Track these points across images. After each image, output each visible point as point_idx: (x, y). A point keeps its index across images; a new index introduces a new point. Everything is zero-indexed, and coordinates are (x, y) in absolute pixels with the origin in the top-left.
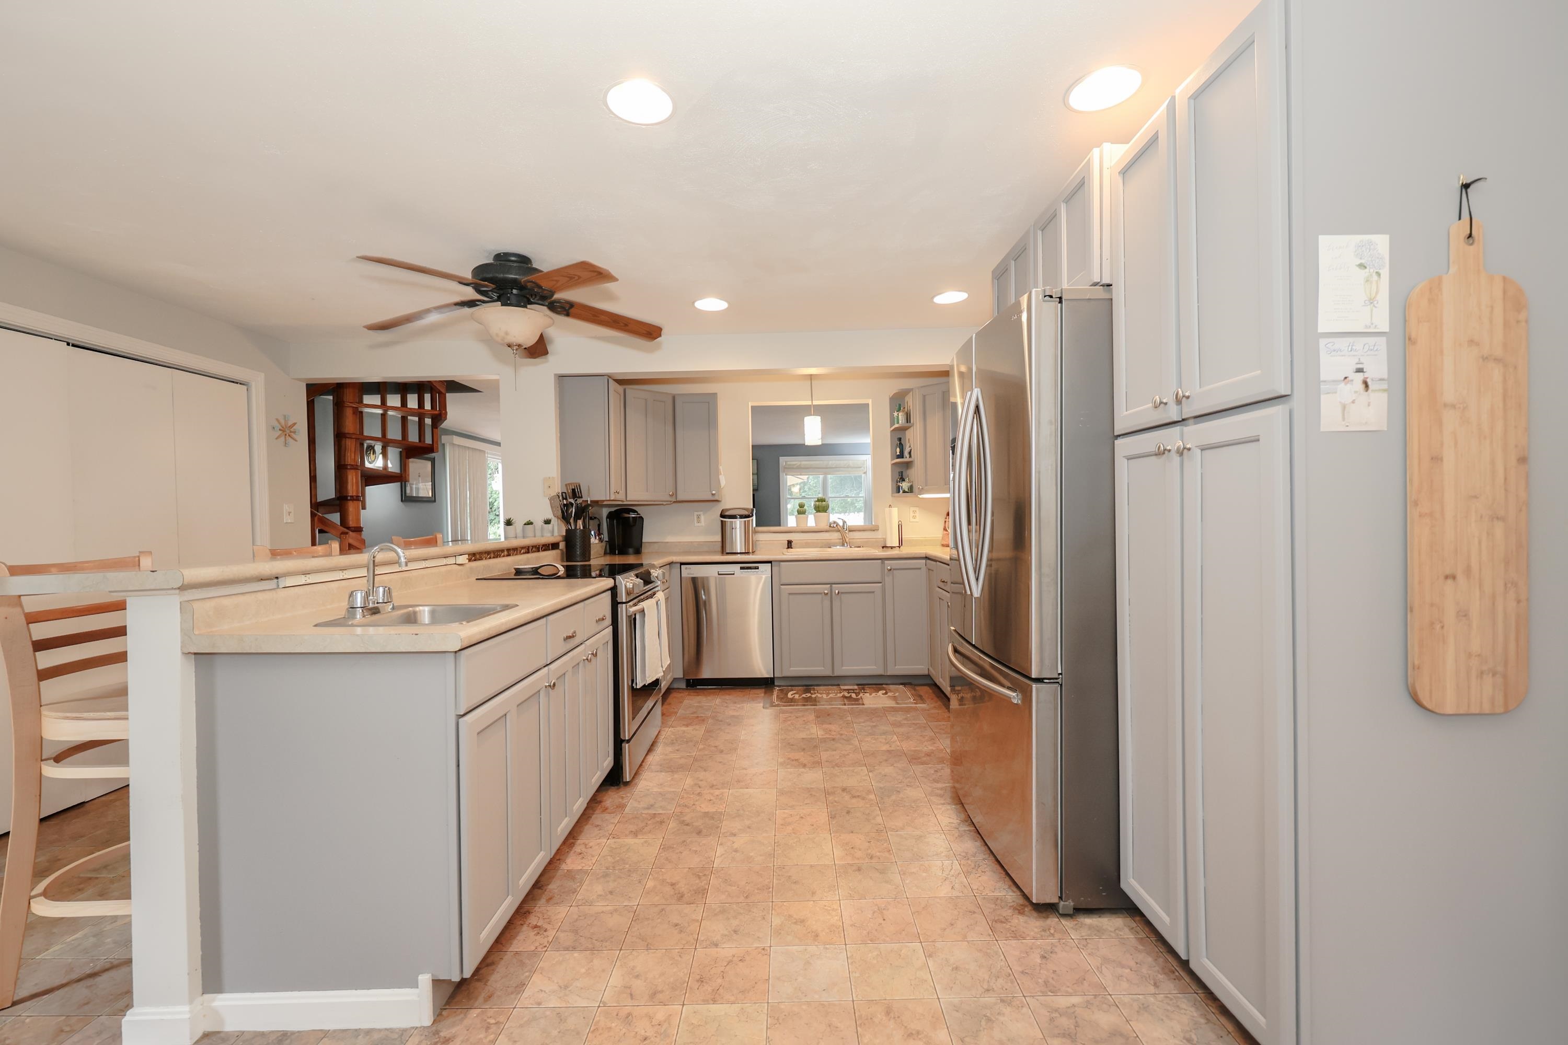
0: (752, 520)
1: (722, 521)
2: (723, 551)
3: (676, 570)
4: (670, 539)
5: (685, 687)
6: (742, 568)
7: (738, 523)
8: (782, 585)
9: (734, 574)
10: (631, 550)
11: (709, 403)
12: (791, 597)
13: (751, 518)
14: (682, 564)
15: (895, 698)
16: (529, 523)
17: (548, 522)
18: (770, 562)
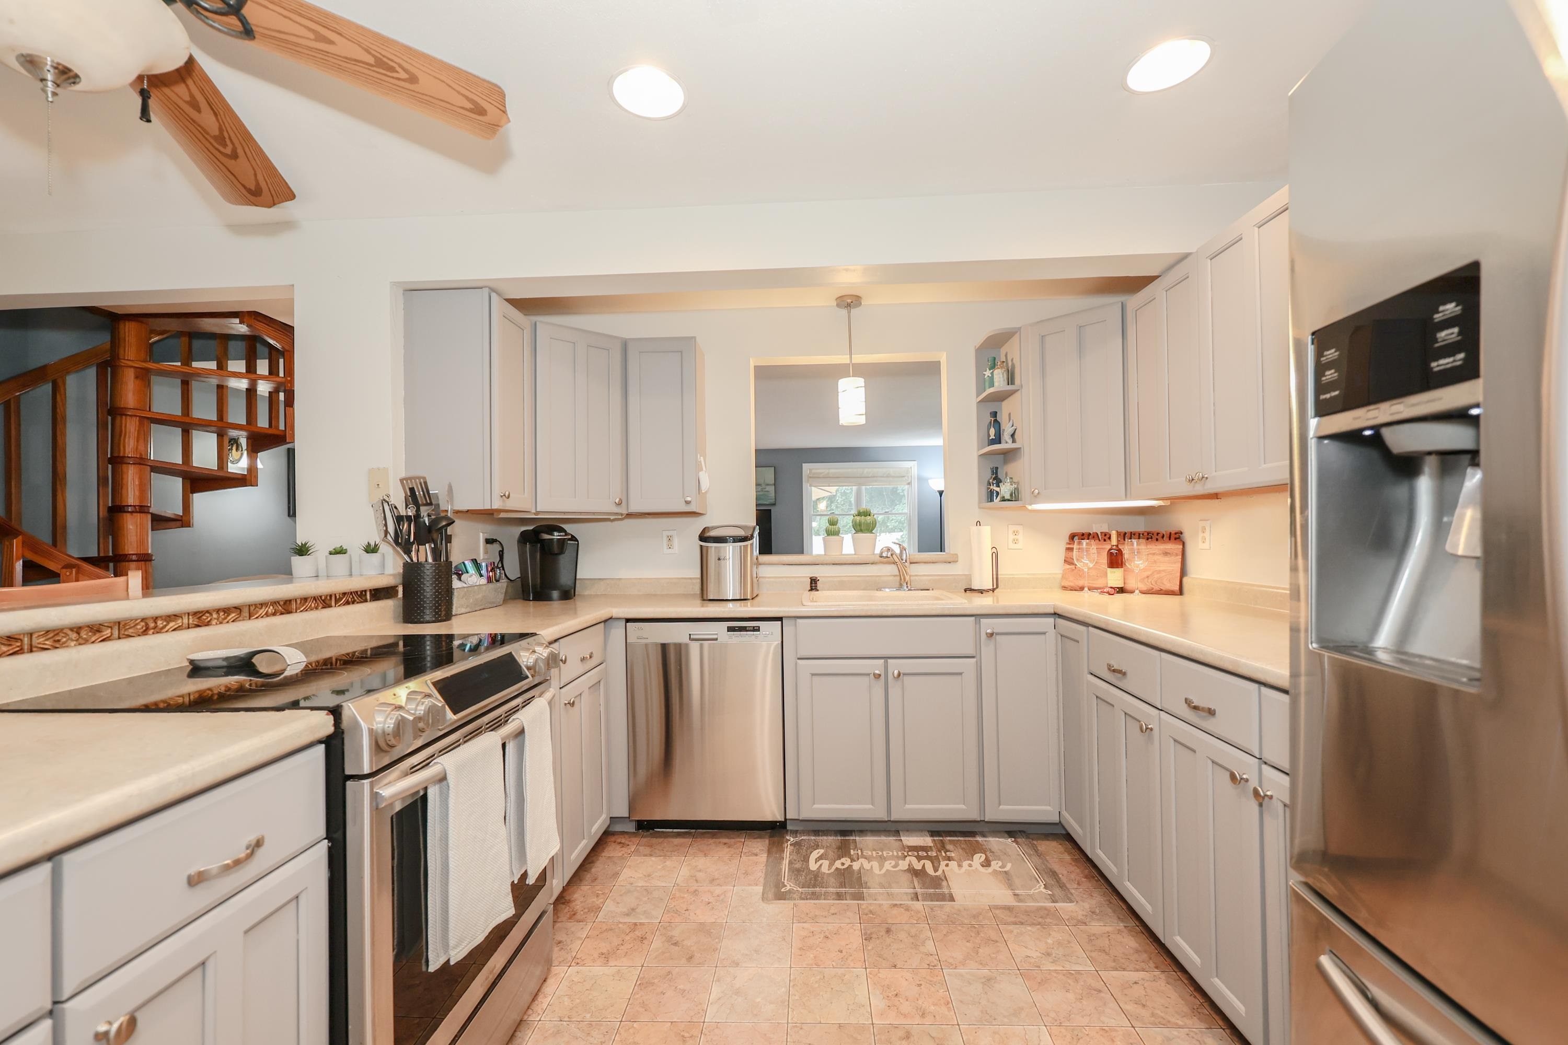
0: (752, 545)
1: (701, 546)
2: (704, 598)
3: (617, 632)
4: (624, 573)
5: (634, 831)
6: (730, 629)
7: (730, 550)
8: (799, 659)
9: (716, 639)
10: (555, 594)
11: (681, 352)
12: (815, 678)
13: (749, 543)
14: (628, 620)
15: (1006, 877)
16: (340, 551)
17: (371, 549)
18: (780, 619)
